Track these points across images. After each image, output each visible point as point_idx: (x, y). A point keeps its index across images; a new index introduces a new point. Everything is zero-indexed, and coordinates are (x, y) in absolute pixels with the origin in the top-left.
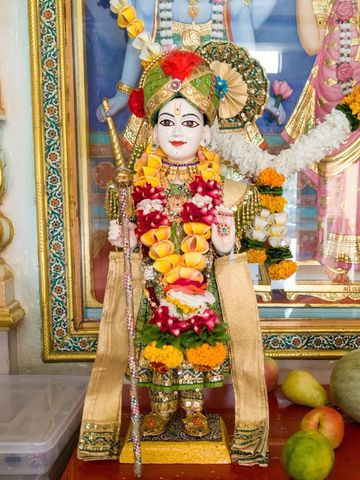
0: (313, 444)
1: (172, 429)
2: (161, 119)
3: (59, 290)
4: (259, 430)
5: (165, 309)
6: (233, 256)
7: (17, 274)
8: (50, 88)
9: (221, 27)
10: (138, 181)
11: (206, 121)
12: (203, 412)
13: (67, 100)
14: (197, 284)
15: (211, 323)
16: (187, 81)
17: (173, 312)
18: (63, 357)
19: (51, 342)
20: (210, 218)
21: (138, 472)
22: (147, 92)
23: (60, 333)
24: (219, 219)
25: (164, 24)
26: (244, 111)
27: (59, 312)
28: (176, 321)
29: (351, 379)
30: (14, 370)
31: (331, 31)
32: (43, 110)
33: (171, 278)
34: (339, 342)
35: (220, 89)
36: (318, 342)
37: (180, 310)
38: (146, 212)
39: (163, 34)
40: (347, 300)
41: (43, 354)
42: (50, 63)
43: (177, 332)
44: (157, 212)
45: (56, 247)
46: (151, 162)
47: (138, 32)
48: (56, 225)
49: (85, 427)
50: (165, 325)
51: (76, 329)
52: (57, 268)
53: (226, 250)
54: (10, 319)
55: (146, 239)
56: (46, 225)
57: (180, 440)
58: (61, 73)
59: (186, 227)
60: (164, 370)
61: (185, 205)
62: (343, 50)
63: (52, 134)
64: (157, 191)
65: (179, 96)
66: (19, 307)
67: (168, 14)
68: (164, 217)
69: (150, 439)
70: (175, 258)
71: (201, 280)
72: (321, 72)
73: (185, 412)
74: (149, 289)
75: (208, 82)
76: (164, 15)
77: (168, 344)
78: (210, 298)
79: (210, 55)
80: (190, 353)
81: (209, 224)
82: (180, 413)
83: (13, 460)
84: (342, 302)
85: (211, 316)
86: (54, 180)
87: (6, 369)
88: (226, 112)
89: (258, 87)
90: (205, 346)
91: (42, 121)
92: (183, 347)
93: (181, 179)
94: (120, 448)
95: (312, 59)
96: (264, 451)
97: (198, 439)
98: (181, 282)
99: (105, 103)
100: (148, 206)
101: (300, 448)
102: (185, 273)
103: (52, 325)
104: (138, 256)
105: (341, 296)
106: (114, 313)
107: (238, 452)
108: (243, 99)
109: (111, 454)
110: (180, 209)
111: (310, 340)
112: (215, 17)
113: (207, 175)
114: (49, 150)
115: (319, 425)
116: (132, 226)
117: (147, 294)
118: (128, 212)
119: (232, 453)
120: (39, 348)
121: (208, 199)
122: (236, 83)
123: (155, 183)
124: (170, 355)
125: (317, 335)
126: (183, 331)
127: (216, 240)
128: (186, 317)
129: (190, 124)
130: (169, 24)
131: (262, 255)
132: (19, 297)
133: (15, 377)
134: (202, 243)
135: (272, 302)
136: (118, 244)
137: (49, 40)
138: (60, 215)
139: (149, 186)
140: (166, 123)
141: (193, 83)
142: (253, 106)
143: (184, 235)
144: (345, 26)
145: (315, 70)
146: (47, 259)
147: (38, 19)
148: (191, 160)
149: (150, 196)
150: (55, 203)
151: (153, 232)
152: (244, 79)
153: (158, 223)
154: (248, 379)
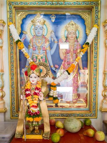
0: (56, 135)
1: (32, 132)
2: (30, 77)
3: (14, 105)
4: (48, 133)
5: (30, 111)
6: (43, 101)
7: (6, 102)
8: (12, 67)
9: (45, 55)
10: (26, 88)
11: (39, 77)
12: (38, 129)
13: (15, 69)
14: (36, 106)
15: (38, 113)
16: (34, 71)
17: (31, 112)
18: (14, 118)
19: (12, 115)
20: (38, 95)
21: (25, 140)
22: (28, 72)
23: (14, 113)
24: (40, 94)
25: (34, 55)
26: (46, 75)
27: (14, 109)
28: (32, 113)
29: (66, 123)
30: (5, 121)
31: (66, 55)
32: (11, 72)
33: (31, 105)
34: (68, 115)
35: (41, 71)
36: (64, 115)
37: (33, 111)
38: (27, 94)
39: (34, 56)
40: (70, 107)
41: (11, 118)
42: (12, 63)
43: (32, 115)
44: (29, 94)
45: (13, 97)
46: (29, 84)
47: (28, 58)
48: (13, 93)
49: (17, 132)
50: (30, 114)
51: (17, 113)
52: (13, 101)
53: (42, 100)
54: (4, 111)
55: (27, 98)
56: (11, 93)
57: (34, 134)
58: (14, 65)
59: (34, 96)
60: (30, 122)
61: (34, 92)
62: (68, 59)
63: (13, 76)
64: (29, 90)
65: (33, 73)
66: (6, 108)
67: (35, 53)
68: (30, 94)
69: (28, 134)
70: (32, 102)
71: (37, 105)
72: (64, 63)
73: (35, 129)
74: (28, 107)
75: (38, 70)
76: (34, 53)
77: (31, 117)
78: (38, 109)
79: (40, 64)
80: (35, 119)
81: (38, 96)
82: (34, 129)
83: (3, 138)
84: (69, 107)
85: (38, 112)
86: (13, 84)
87: (4, 120)
88: (42, 75)
89: (48, 70)
90: (37, 118)
91: (11, 73)
92: (33, 118)
93: (34, 87)
94: (23, 136)
95: (63, 60)
96: (48, 137)
97: (37, 134)
98: (33, 106)
99: (23, 69)
100: (28, 92)
101: (54, 136)
102: (34, 104)
103: (12, 112)
104: (26, 101)
105: (69, 106)
106: (22, 111)
107: (44, 137)
108: (45, 73)
109: (21, 137)
110: (33, 93)
111: (62, 115)
112: (44, 53)
113: (38, 86)
114: (12, 79)
115: (59, 132)
116: (25, 96)
117: (27, 108)
118: (24, 94)
119: (43, 137)
120: (10, 116)
121: (38, 91)
122: (44, 70)
123: (29, 88)
124: (31, 119)
125: (64, 114)
126: (33, 115)
127: (40, 98)
128: (34, 112)
129: (35, 78)
130: (35, 55)
131: (52, 98)
132: (6, 106)
133: (5, 122)
134: (37, 99)
135: (55, 107)
136: (22, 99)
137: (12, 59)
138: (14, 91)
139: (28, 89)
140: (31, 77)
141: (36, 71)
142: (47, 74)
143: (34, 97)
144: (68, 54)
145: (63, 63)
146: (11, 99)
147: (10, 55)
148: (36, 84)
149: (28, 91)
150: (13, 89)
151: (28, 97)
152: (46, 69)
153: (29, 96)
154: (46, 123)
